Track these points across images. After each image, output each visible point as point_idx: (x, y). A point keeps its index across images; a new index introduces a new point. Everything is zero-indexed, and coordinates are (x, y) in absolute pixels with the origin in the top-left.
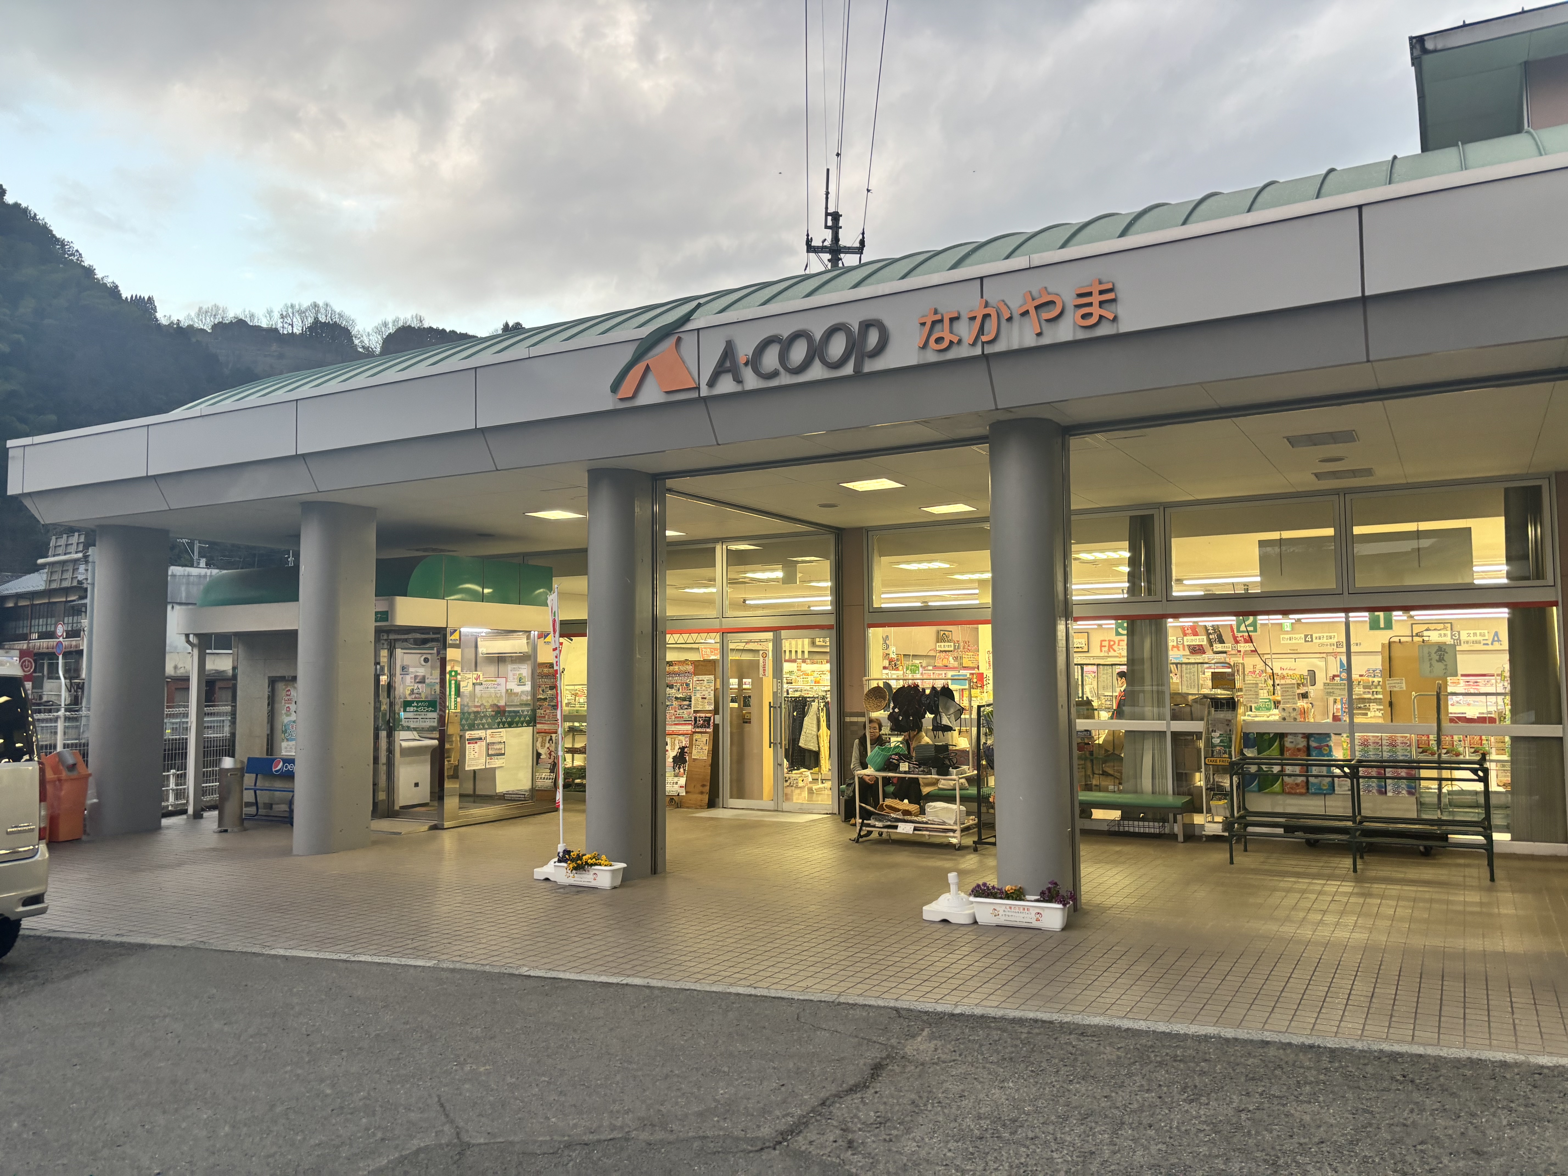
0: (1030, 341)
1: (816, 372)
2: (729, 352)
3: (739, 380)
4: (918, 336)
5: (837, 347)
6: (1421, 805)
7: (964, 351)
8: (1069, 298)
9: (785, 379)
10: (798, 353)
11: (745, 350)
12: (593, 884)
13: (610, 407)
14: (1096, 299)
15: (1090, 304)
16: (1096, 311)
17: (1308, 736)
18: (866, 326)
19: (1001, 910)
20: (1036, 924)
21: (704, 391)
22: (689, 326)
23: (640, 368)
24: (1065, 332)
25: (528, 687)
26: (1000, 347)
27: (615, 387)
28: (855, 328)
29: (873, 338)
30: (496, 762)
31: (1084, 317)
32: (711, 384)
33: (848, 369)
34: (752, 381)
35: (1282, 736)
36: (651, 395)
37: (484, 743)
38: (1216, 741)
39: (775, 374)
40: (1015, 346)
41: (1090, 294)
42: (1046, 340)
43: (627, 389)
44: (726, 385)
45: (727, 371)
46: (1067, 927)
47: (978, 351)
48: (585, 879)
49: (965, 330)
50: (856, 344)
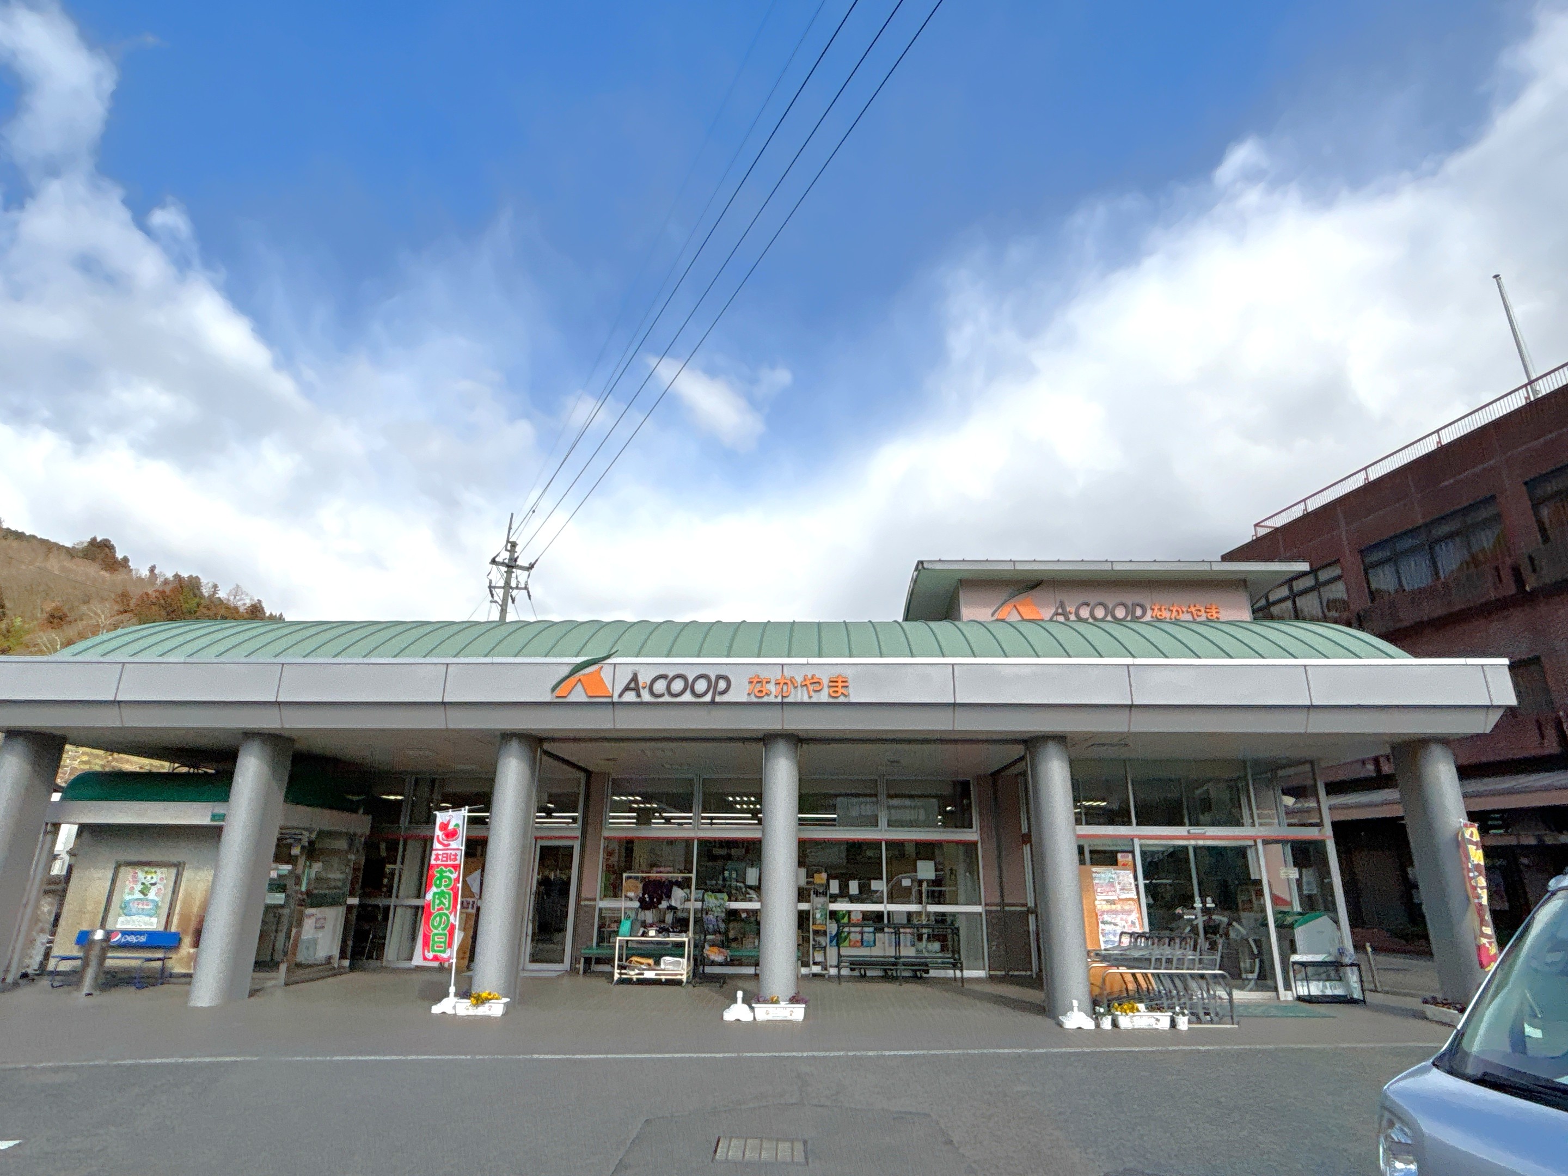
0: (806, 699)
1: (687, 697)
2: (635, 678)
3: (639, 695)
4: (747, 687)
5: (701, 686)
7: (771, 699)
8: (825, 682)
9: (667, 699)
10: (678, 686)
11: (644, 679)
13: (548, 700)
14: (840, 684)
15: (837, 687)
16: (840, 690)
18: (719, 677)
19: (771, 1011)
20: (790, 1018)
21: (616, 699)
22: (609, 661)
23: (572, 681)
24: (824, 697)
26: (791, 699)
27: (554, 689)
28: (712, 678)
29: (722, 685)
31: (834, 692)
32: (620, 696)
33: (707, 699)
34: (646, 697)
36: (578, 695)
39: (662, 695)
40: (799, 700)
41: (837, 682)
42: (814, 700)
43: (563, 691)
44: (630, 697)
45: (632, 689)
47: (779, 700)
49: (772, 687)
50: (712, 685)
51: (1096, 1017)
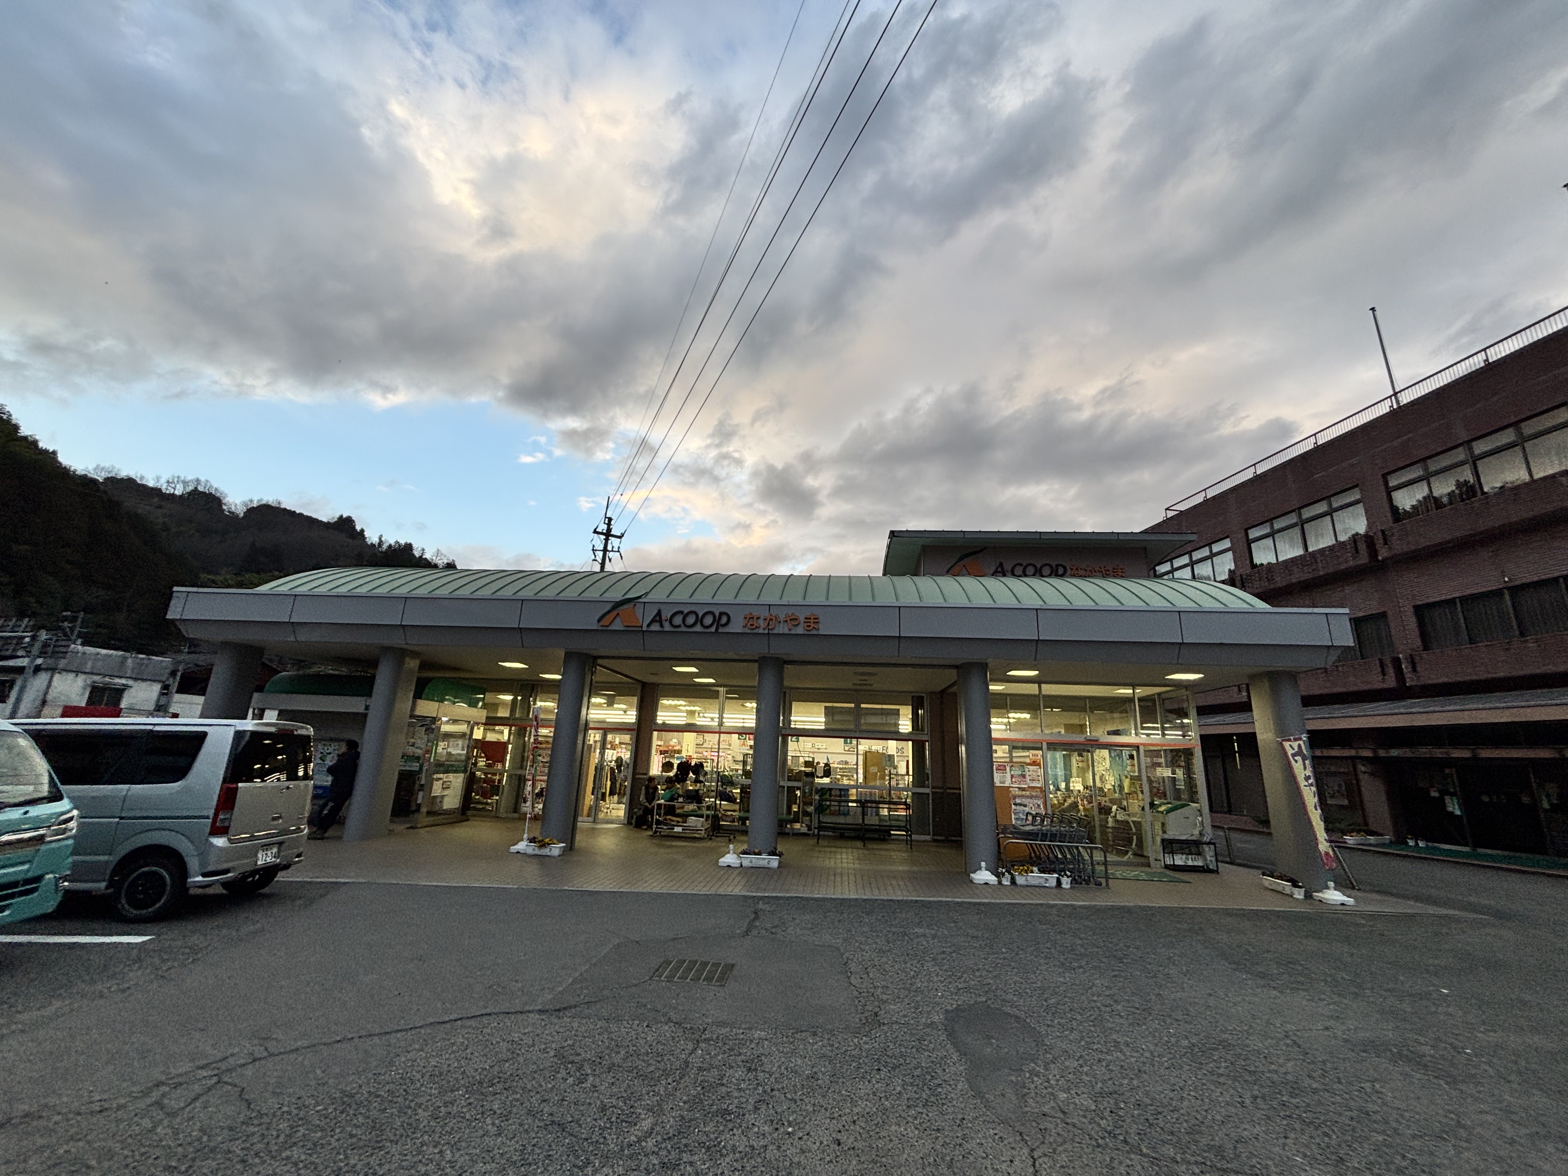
0: (786, 631)
1: (698, 628)
2: (659, 613)
3: (662, 626)
4: (742, 622)
5: (708, 620)
6: (880, 820)
7: (761, 631)
8: (802, 619)
9: (683, 629)
10: (691, 620)
11: (666, 614)
12: (549, 854)
13: (595, 628)
14: (812, 621)
15: (810, 622)
16: (812, 625)
17: (840, 790)
18: (721, 614)
19: (754, 860)
20: (768, 866)
21: (644, 629)
22: (640, 600)
23: (614, 614)
24: (800, 630)
25: (465, 752)
26: (775, 631)
27: (599, 621)
28: (717, 615)
29: (724, 620)
30: (446, 792)
31: (807, 626)
32: (648, 626)
33: (713, 629)
34: (667, 627)
35: (831, 790)
36: (617, 626)
37: (441, 782)
38: (807, 791)
39: (679, 626)
40: (781, 632)
41: (810, 619)
42: (793, 632)
43: (606, 621)
44: (656, 627)
45: (657, 621)
46: (779, 867)
47: (766, 632)
48: (545, 851)
49: (762, 623)
50: (717, 621)
51: (998, 875)
